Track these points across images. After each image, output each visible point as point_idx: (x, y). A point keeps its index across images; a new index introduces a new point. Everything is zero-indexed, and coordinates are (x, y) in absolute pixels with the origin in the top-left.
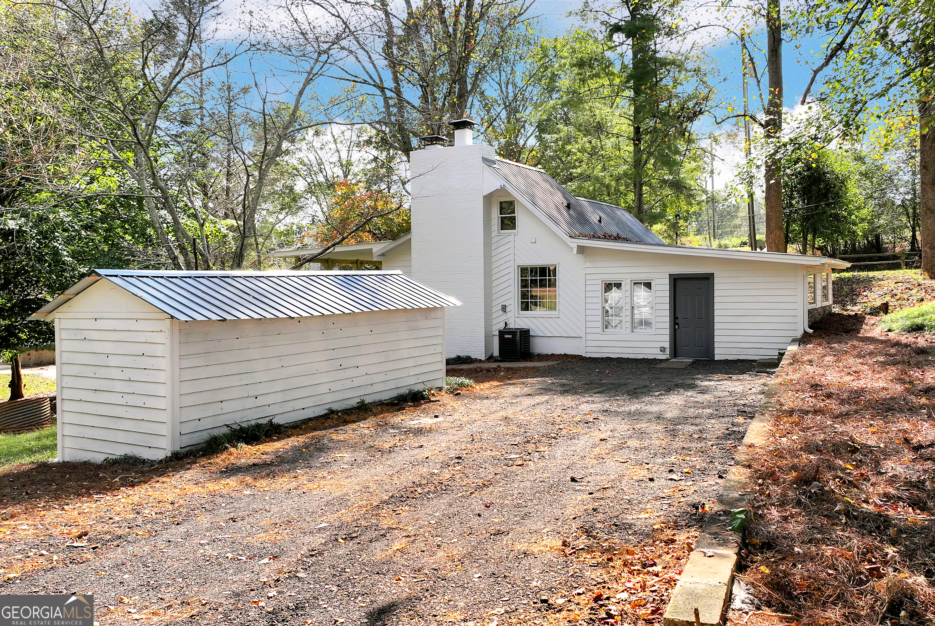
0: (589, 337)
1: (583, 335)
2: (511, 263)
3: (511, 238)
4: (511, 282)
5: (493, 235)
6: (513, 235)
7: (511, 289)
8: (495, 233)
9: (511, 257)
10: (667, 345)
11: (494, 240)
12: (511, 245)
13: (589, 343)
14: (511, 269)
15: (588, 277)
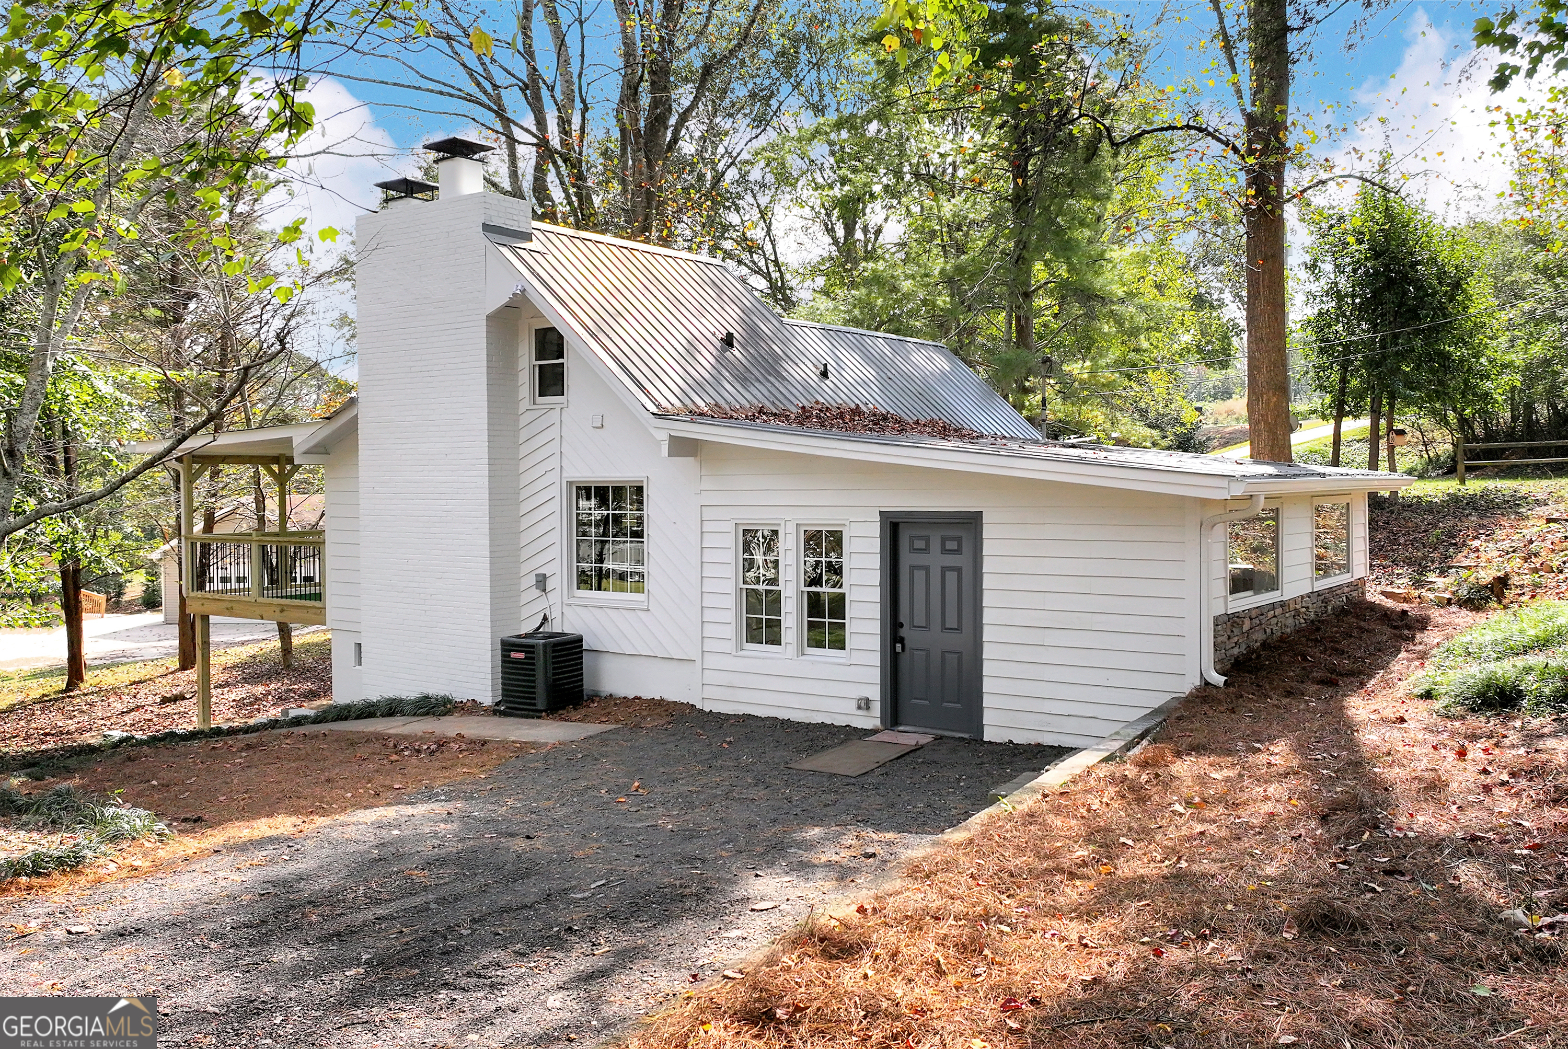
0: (710, 661)
1: (695, 654)
2: (554, 477)
3: (554, 416)
4: (554, 521)
5: (522, 408)
6: (558, 407)
7: (555, 537)
8: (525, 405)
9: (554, 462)
10: (874, 693)
11: (524, 420)
12: (553, 433)
13: (709, 677)
14: (554, 491)
15: (708, 514)
